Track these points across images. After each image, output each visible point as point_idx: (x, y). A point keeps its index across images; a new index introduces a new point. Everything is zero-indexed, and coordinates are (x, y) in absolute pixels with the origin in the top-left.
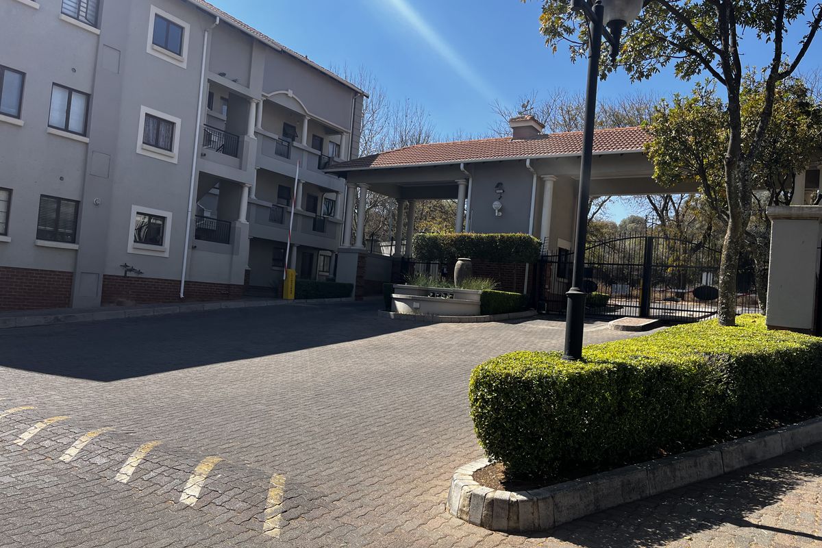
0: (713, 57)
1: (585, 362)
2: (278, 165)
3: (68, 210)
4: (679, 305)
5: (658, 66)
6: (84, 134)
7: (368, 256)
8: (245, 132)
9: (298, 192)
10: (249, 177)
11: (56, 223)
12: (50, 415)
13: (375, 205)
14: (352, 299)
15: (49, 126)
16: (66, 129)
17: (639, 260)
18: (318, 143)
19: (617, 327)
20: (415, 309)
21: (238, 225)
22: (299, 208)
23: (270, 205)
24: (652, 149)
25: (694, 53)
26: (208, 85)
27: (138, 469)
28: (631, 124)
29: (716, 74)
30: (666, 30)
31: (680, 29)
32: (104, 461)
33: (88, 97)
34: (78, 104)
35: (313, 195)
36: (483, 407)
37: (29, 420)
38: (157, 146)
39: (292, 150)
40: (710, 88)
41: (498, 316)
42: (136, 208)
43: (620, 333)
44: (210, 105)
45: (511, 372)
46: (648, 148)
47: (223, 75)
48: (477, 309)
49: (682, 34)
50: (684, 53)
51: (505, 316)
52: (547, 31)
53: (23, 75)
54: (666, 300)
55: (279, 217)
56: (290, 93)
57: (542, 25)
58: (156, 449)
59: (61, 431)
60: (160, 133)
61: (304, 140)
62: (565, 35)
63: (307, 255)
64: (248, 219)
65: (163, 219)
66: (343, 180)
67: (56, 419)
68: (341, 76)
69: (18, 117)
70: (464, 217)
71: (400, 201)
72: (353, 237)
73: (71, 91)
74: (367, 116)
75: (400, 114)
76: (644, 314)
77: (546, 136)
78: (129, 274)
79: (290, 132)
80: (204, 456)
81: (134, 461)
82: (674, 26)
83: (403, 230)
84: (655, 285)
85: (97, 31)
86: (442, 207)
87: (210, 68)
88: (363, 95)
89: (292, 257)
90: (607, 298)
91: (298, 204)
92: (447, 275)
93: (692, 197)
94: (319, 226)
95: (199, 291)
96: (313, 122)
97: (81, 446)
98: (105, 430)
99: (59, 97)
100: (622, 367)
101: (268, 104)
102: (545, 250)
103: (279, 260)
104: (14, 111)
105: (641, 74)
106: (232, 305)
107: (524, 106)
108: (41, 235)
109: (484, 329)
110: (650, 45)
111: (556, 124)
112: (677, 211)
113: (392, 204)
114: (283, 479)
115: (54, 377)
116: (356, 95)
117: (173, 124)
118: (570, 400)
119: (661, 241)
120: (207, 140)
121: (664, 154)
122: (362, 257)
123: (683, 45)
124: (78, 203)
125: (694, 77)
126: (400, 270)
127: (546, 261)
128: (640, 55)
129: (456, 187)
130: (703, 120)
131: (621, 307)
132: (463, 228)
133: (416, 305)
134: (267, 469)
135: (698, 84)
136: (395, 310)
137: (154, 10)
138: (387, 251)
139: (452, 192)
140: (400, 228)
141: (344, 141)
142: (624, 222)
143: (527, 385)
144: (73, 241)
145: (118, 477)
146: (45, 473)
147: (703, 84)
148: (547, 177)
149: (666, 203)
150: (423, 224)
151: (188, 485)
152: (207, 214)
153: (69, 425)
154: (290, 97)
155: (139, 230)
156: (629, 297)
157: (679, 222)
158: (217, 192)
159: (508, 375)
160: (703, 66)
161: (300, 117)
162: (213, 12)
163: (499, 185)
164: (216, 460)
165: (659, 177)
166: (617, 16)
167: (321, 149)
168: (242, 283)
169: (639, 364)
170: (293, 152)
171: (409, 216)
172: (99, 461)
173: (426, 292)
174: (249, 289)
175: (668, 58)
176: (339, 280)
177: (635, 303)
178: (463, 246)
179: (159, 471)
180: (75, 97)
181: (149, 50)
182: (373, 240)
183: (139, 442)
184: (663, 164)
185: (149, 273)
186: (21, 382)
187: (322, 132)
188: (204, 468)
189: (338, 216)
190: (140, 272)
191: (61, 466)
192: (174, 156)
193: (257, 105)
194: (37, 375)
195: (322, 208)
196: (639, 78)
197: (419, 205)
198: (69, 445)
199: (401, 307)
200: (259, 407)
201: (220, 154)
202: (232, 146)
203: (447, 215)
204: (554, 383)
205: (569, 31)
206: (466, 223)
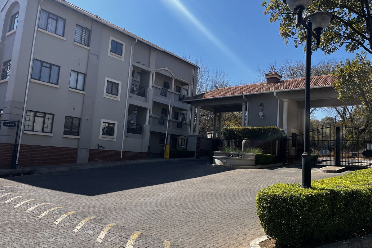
0: (364, 41)
1: (313, 189)
2: (161, 100)
3: (76, 122)
4: (356, 160)
5: (338, 47)
6: (83, 90)
7: (201, 139)
8: (148, 86)
9: (170, 111)
10: (149, 105)
11: (71, 127)
12: (68, 211)
13: (204, 115)
14: (195, 158)
15: (69, 87)
16: (76, 89)
17: (333, 138)
18: (178, 89)
19: (324, 171)
20: (224, 163)
21: (145, 126)
22: (171, 118)
23: (158, 117)
24: (337, 85)
25: (355, 40)
26: (132, 67)
27: (106, 236)
28: (324, 74)
29: (366, 49)
30: (340, 30)
31: (347, 30)
32: (92, 232)
33: (85, 75)
34: (81, 77)
35: (177, 112)
36: (263, 211)
37: (60, 213)
38: (111, 93)
39: (168, 93)
40: (364, 55)
41: (264, 166)
42: (103, 120)
43: (326, 174)
44: (133, 76)
45: (277, 194)
46: (335, 84)
47: (138, 63)
48: (254, 162)
49: (348, 32)
50: (350, 40)
51: (267, 166)
52: (283, 35)
53: (59, 67)
54: (349, 157)
55: (162, 122)
56: (167, 69)
57: (281, 32)
58: (113, 227)
59: (73, 218)
60: (113, 88)
61: (173, 88)
62: (292, 36)
63: (174, 138)
64: (149, 123)
65: (114, 124)
66: (190, 105)
67: (71, 213)
68: (188, 60)
69: (57, 84)
70: (245, 120)
71: (215, 113)
72: (195, 131)
73: (78, 73)
74: (200, 76)
75: (214, 75)
76: (338, 164)
77: (283, 82)
78: (100, 149)
79: (166, 85)
80: (134, 231)
81: (104, 232)
82: (344, 28)
83: (217, 126)
84: (342, 150)
85: (89, 48)
86: (234, 115)
87: (133, 61)
88: (197, 67)
89: (167, 139)
90: (317, 157)
91: (170, 117)
92: (239, 146)
93: (358, 107)
94: (179, 125)
95: (129, 155)
96: (176, 81)
97: (81, 225)
98: (91, 218)
99: (73, 76)
100: (332, 191)
101: (157, 74)
102: (286, 133)
103: (162, 141)
104: (55, 82)
105: (330, 51)
106: (143, 161)
107: (271, 68)
108: (65, 133)
109: (258, 172)
110: (333, 37)
111: (287, 76)
112: (350, 114)
113: (211, 115)
114: (169, 243)
115: (70, 194)
116: (194, 68)
117: (118, 84)
118: (307, 208)
119: (344, 128)
120: (132, 90)
121: (343, 87)
122: (199, 139)
123: (349, 37)
124: (80, 119)
125: (356, 51)
126: (216, 145)
127: (286, 140)
128: (328, 42)
129: (241, 106)
130: (362, 70)
131: (325, 161)
132: (245, 124)
133: (225, 161)
134: (162, 238)
135: (358, 54)
136: (215, 163)
137: (111, 38)
138: (210, 136)
139: (239, 108)
140: (216, 125)
141: (190, 88)
142: (323, 120)
143: (285, 200)
144: (78, 135)
145: (98, 240)
146: (67, 237)
147: (360, 54)
148: (284, 100)
149: (344, 111)
150: (226, 123)
151: (128, 244)
152: (132, 122)
153: (76, 215)
154: (166, 70)
155: (104, 129)
156: (329, 156)
157: (352, 119)
158: (136, 112)
159: (275, 195)
160: (359, 46)
161: (171, 79)
162: (135, 37)
163: (262, 105)
164: (139, 233)
165: (341, 98)
166: (318, 26)
167: (180, 92)
168: (147, 151)
169: (342, 190)
170: (168, 94)
171: (219, 120)
172: (90, 232)
173: (229, 155)
174: (150, 154)
175: (343, 43)
176: (188, 149)
177: (333, 159)
178: (245, 133)
179: (115, 237)
180: (80, 75)
181: (109, 55)
182: (203, 131)
183: (106, 224)
184: (343, 92)
185: (108, 148)
186: (57, 196)
187: (180, 84)
188: (134, 237)
189: (188, 121)
190: (104, 148)
191: (73, 234)
192: (119, 98)
193: (153, 74)
194: (63, 193)
195: (180, 118)
196: (328, 53)
197: (224, 115)
198: (77, 225)
199: (218, 162)
200: (156, 208)
201: (138, 96)
202: (142, 93)
203: (237, 119)
204: (298, 200)
205: (293, 34)
206: (247, 122)
